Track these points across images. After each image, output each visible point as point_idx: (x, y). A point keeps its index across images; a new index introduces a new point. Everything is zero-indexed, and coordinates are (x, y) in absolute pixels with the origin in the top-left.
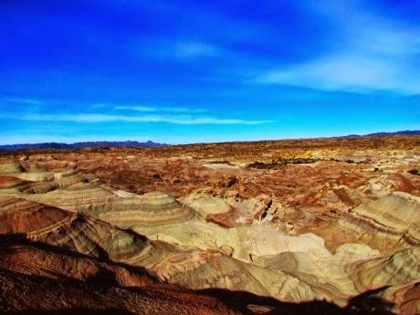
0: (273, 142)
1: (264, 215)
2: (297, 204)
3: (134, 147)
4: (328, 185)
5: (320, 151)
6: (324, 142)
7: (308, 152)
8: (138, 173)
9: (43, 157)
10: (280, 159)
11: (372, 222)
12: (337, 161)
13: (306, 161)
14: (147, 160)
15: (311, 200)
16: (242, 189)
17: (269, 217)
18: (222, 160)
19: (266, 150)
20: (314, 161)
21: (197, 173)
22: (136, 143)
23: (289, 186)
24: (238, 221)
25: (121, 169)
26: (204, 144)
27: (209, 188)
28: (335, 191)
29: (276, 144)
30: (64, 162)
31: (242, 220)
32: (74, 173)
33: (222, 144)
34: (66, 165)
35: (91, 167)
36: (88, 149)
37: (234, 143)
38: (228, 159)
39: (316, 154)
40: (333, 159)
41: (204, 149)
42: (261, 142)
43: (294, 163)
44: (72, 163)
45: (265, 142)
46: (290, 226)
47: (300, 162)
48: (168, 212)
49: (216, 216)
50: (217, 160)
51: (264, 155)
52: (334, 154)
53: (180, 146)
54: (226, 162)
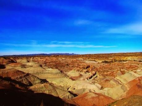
0: (115, 54)
1: (91, 78)
2: (107, 75)
3: (67, 55)
4: (119, 69)
5: (131, 57)
6: (135, 54)
7: (126, 58)
8: (63, 63)
9: (37, 58)
10: (115, 60)
11: (119, 81)
12: (136, 61)
13: (124, 61)
14: (68, 59)
15: (112, 74)
16: (90, 69)
17: (92, 79)
18: (94, 60)
19: (111, 57)
20: (126, 61)
21: (80, 64)
22: (68, 54)
23: (109, 69)
24: (80, 79)
25: (58, 62)
26: (90, 54)
27: (78, 69)
28: (121, 71)
29: (116, 54)
30: (42, 60)
31: (82, 79)
32: (38, 63)
33: (96, 54)
34: (43, 61)
35: (49, 61)
36: (53, 56)
37: (101, 54)
38: (96, 59)
39: (129, 58)
40: (134, 60)
41: (89, 56)
42: (111, 54)
43: (119, 61)
44: (44, 60)
45: (112, 54)
46: (96, 82)
47: (121, 61)
48: (57, 75)
49: (74, 77)
50: (92, 60)
51: (110, 58)
52: (136, 58)
53: (82, 55)
54: (94, 61)
